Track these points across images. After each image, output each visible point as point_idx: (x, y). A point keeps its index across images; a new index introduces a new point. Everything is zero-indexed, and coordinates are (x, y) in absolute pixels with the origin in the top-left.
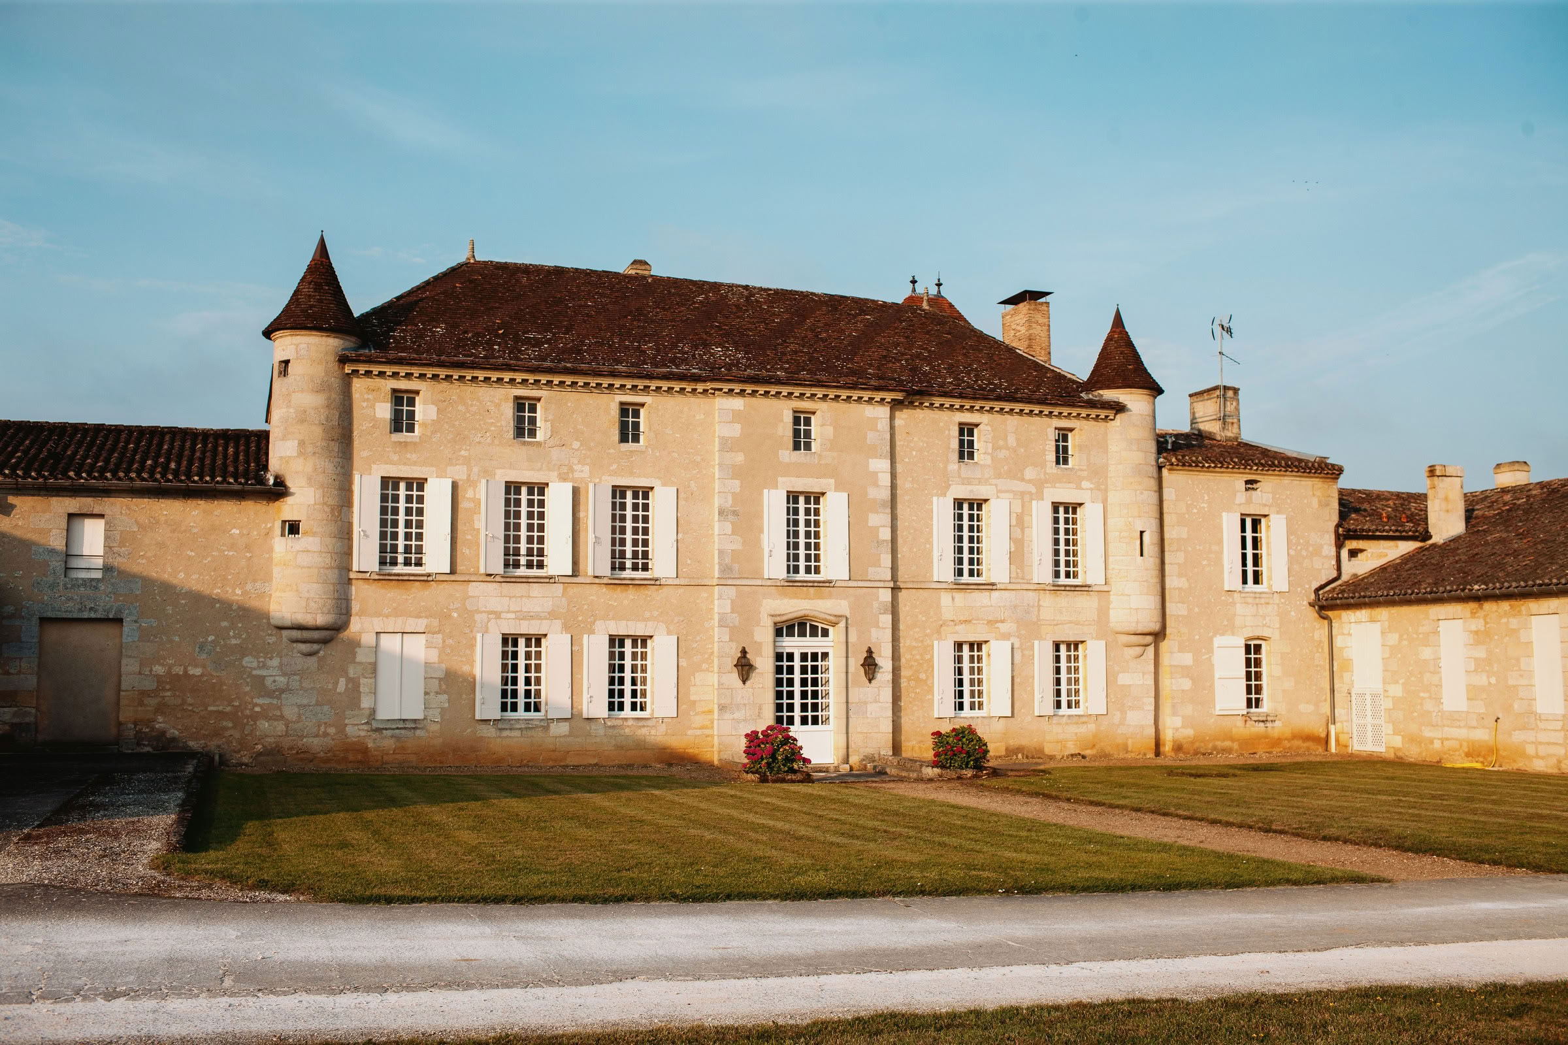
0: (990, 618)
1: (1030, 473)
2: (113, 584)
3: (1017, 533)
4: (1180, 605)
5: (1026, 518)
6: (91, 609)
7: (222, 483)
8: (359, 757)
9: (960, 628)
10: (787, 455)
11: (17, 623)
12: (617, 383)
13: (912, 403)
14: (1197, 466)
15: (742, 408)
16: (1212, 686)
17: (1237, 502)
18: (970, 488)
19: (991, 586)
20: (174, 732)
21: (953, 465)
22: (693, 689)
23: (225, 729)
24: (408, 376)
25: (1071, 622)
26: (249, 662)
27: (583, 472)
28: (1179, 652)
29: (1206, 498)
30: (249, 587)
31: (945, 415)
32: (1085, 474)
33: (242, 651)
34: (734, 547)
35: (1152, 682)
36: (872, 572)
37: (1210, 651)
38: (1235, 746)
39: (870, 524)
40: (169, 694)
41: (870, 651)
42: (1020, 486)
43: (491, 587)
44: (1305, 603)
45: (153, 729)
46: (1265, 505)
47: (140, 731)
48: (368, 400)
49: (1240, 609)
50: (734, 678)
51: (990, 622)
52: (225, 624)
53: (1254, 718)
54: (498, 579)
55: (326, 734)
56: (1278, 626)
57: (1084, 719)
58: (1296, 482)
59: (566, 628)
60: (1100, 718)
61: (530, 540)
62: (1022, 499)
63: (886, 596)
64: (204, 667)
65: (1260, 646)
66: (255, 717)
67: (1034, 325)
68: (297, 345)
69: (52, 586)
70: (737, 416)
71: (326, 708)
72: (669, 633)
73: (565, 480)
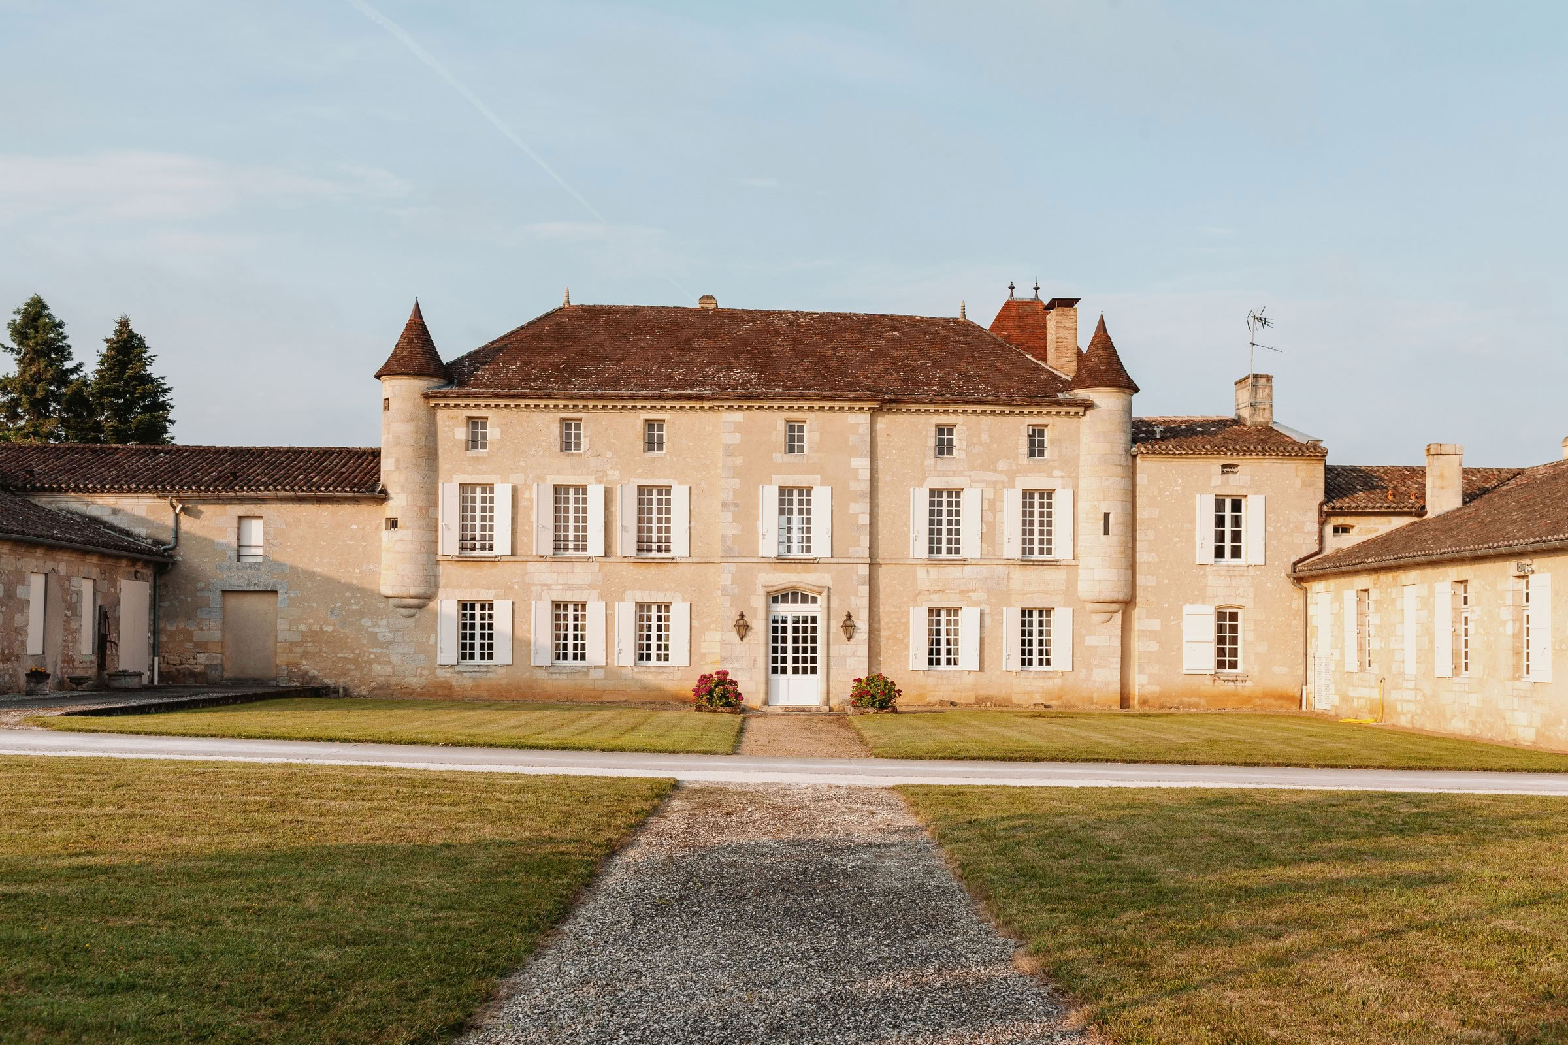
0: (962, 588)
1: (1002, 465)
2: (270, 566)
3: (989, 516)
4: (1149, 577)
5: (998, 504)
6: (255, 584)
7: (341, 491)
8: (446, 692)
9: (935, 597)
10: (781, 457)
11: (207, 594)
12: (639, 405)
13: (890, 409)
14: (1167, 453)
15: (742, 420)
16: (1180, 648)
17: (1213, 484)
18: (945, 479)
19: (964, 562)
20: (313, 673)
21: (930, 460)
22: (703, 645)
23: (350, 670)
24: (477, 406)
25: (1039, 592)
26: (366, 622)
27: (614, 475)
28: (1148, 617)
29: (1180, 481)
30: (364, 567)
31: (923, 419)
32: (1056, 464)
33: (361, 614)
34: (734, 532)
35: (1117, 643)
36: (852, 551)
37: (1179, 617)
38: (1203, 702)
39: (851, 512)
40: (310, 645)
41: (849, 616)
42: (991, 476)
43: (544, 566)
44: (1283, 575)
45: (299, 670)
46: (1243, 487)
47: (290, 672)
48: (448, 426)
49: (1211, 580)
50: (733, 636)
51: (962, 592)
52: (348, 594)
53: (1222, 678)
54: (548, 559)
55: (421, 675)
56: (1252, 595)
57: (1051, 675)
58: (1277, 465)
59: (602, 596)
60: (1066, 674)
61: (576, 529)
62: (995, 487)
63: (864, 570)
64: (334, 625)
65: (1236, 614)
66: (370, 662)
67: (1061, 330)
68: (393, 387)
69: (229, 568)
70: (737, 427)
71: (421, 656)
72: (684, 600)
73: (600, 482)
